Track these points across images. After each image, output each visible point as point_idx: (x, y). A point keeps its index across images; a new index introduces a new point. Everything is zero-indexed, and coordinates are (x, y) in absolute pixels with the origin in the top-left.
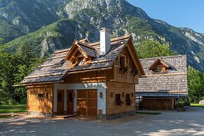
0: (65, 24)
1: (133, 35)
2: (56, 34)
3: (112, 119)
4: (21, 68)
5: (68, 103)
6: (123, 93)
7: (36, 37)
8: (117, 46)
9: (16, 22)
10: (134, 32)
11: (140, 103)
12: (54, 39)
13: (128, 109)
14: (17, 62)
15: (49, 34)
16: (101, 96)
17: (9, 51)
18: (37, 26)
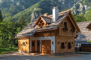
0: (44, 3)
1: (86, 6)
2: (39, 9)
3: (59, 56)
4: (18, 29)
5: (37, 47)
6: (66, 42)
7: (28, 11)
8: (62, 16)
9: (18, 4)
10: (86, 5)
11: (80, 48)
12: (38, 12)
13: (69, 51)
14: (17, 26)
15: (35, 9)
16: (53, 44)
17: (14, 20)
18: (29, 5)
